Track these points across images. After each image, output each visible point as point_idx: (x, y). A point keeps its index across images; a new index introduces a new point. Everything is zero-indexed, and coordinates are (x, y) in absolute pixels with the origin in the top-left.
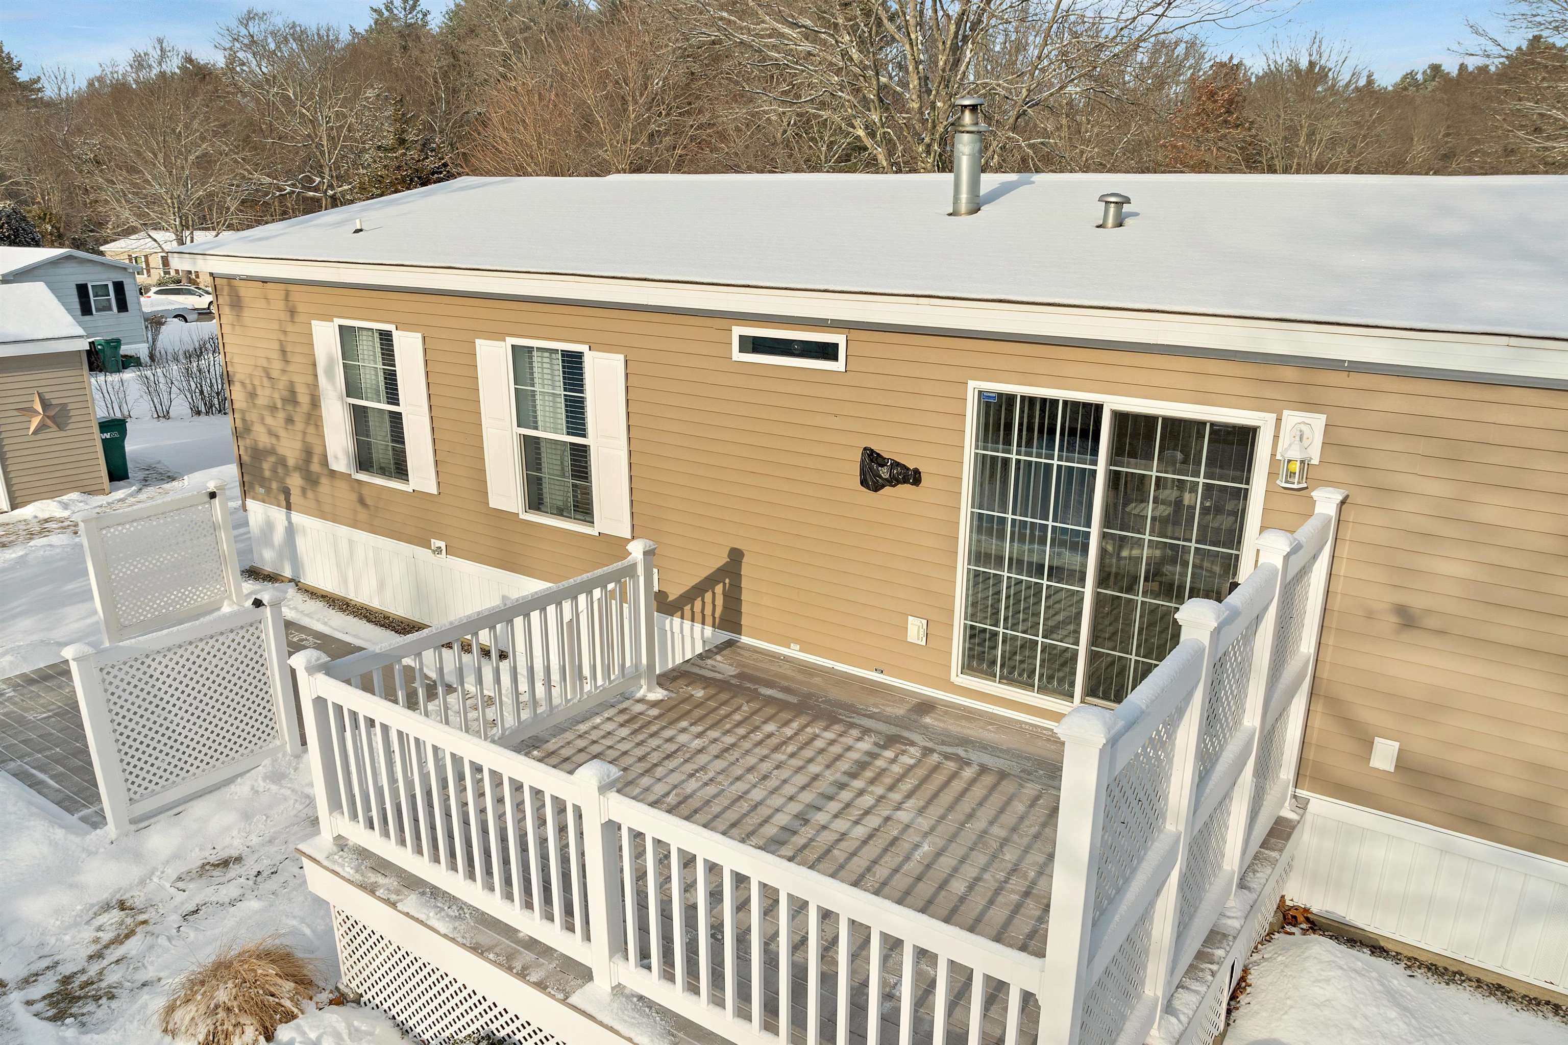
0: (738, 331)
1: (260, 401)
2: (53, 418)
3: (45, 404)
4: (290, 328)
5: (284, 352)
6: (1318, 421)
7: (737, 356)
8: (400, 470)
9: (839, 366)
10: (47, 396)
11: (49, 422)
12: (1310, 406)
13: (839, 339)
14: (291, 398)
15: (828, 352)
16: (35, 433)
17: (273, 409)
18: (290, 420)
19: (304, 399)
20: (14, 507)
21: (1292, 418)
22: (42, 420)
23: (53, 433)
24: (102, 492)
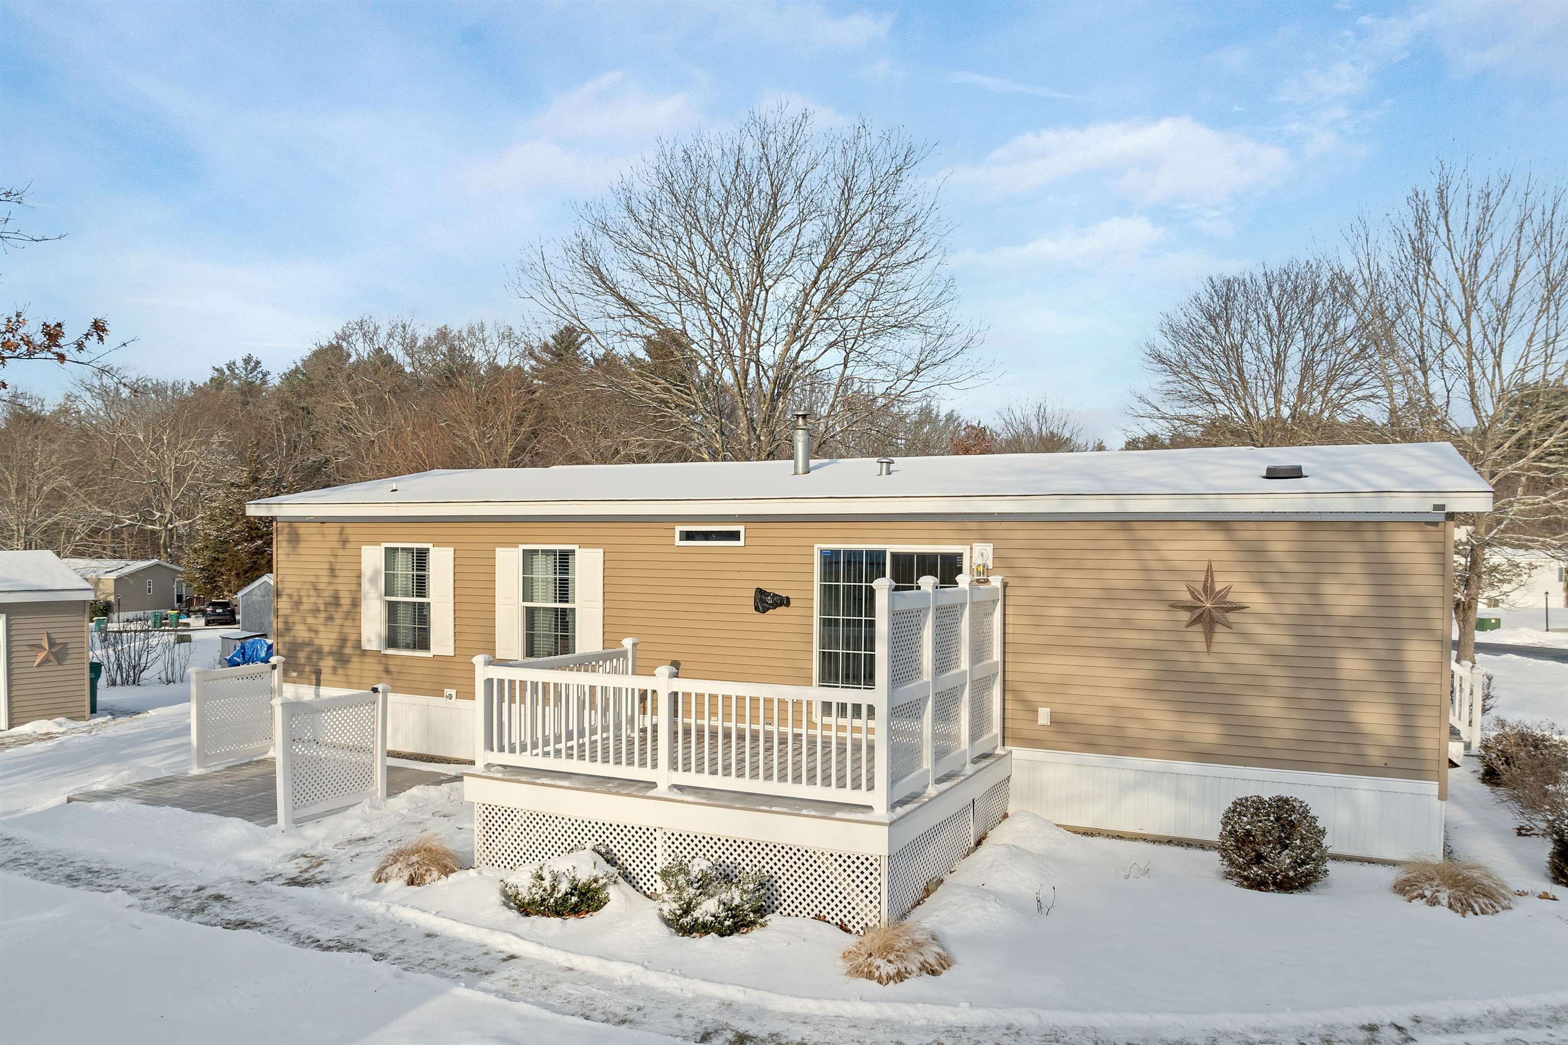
0: (679, 528)
1: (305, 607)
2: (55, 655)
3: (52, 644)
4: (341, 552)
5: (332, 570)
6: (988, 548)
7: (678, 542)
8: (422, 642)
9: (741, 543)
10: (53, 636)
11: (52, 658)
12: (985, 540)
13: (740, 528)
14: (335, 601)
15: (735, 536)
16: (38, 666)
17: (316, 611)
18: (330, 618)
19: (345, 601)
20: (10, 726)
21: (978, 547)
22: (47, 655)
23: (53, 666)
24: (83, 718)
